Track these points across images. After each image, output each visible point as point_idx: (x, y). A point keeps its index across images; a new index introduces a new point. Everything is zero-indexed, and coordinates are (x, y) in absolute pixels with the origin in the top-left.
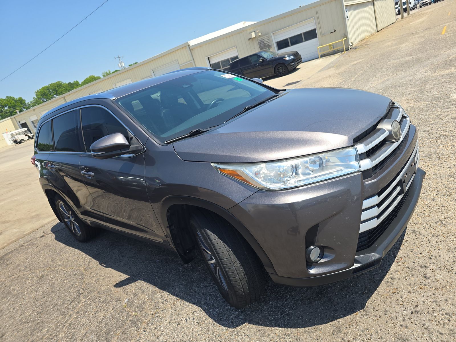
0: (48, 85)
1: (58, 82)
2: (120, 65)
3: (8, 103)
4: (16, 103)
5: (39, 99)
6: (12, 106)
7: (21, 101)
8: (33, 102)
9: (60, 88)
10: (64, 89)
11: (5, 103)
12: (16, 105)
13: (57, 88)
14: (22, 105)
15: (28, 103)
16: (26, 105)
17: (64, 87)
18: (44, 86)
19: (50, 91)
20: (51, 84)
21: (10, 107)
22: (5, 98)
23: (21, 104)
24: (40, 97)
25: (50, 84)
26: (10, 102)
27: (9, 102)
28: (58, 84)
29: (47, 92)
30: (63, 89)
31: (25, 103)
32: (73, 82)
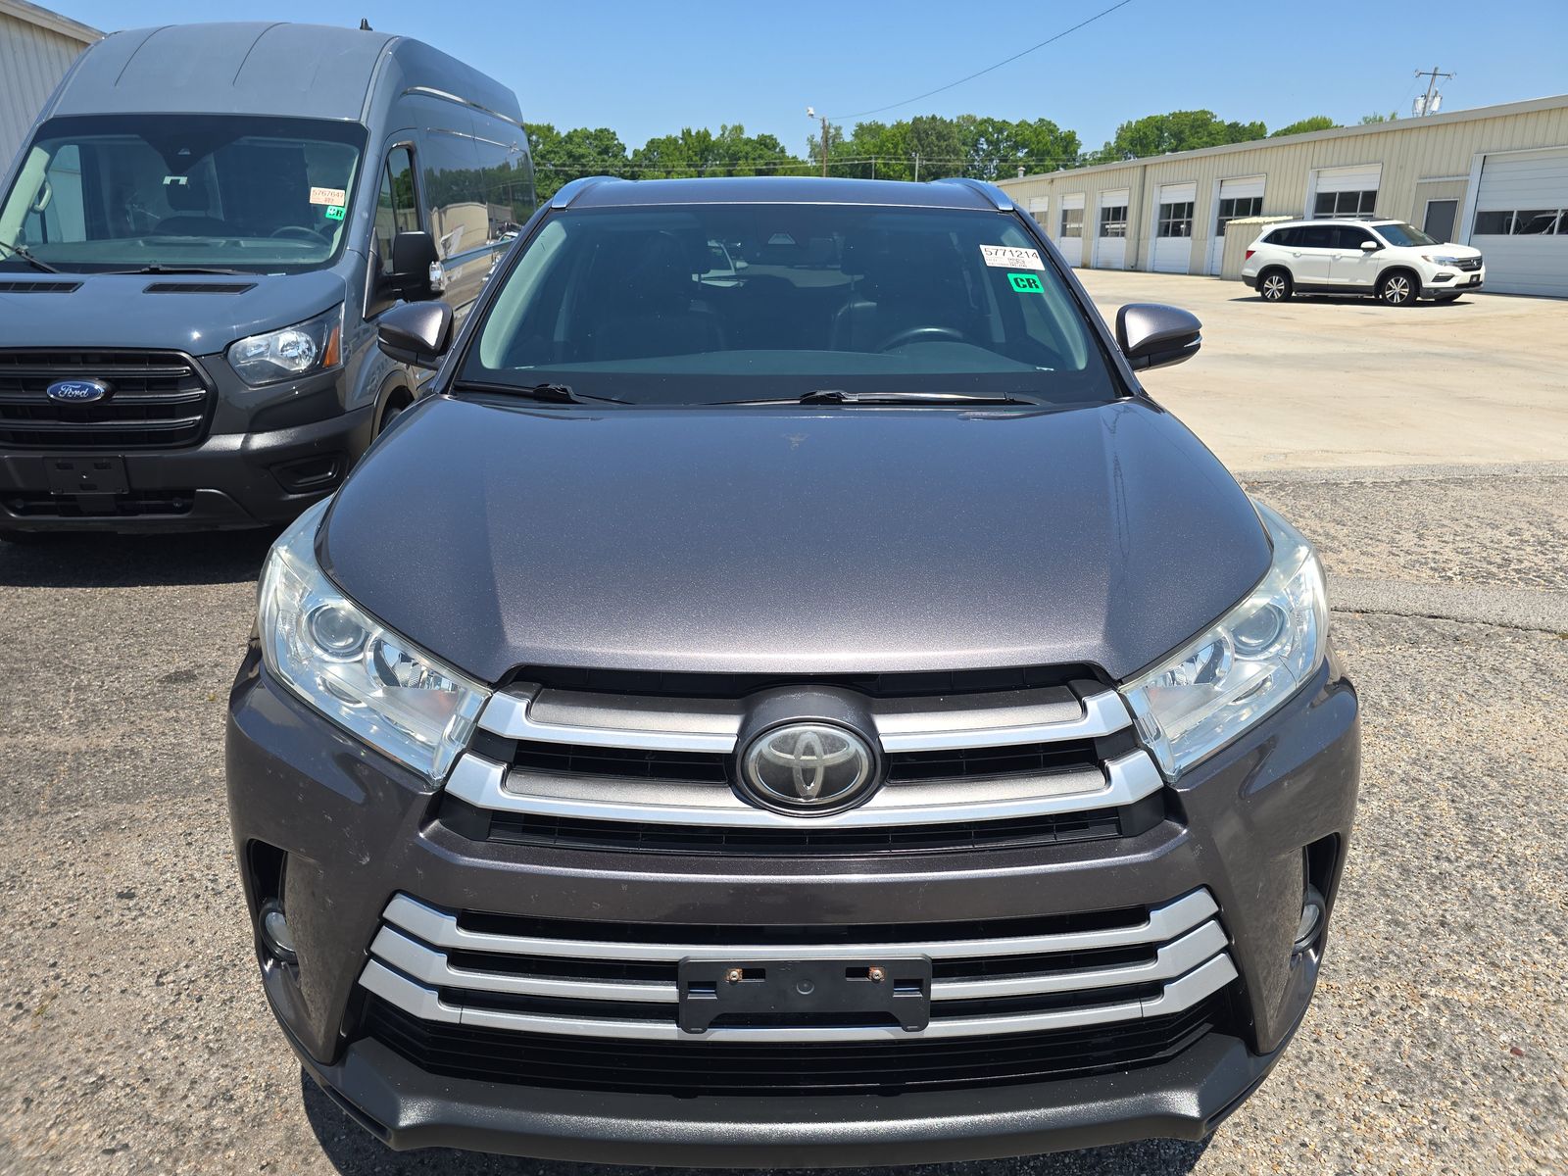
0: (1166, 114)
1: (1204, 112)
2: (1421, 102)
3: (1034, 139)
4: (1052, 144)
5: (1118, 151)
6: (1038, 150)
7: (1068, 143)
8: (1099, 155)
9: (1198, 132)
10: (1208, 140)
11: (1026, 138)
12: (1049, 152)
13: (1187, 130)
14: (1064, 157)
15: (1085, 154)
16: (1074, 160)
17: (1210, 134)
18: (1153, 115)
19: (1161, 137)
20: (1178, 112)
21: (1030, 154)
22: (1032, 123)
23: (1065, 152)
24: (1124, 145)
25: (1174, 114)
26: (1040, 137)
27: (1037, 137)
28: (1198, 120)
29: (1152, 135)
30: (1204, 139)
31: (1076, 152)
32: (1247, 125)
